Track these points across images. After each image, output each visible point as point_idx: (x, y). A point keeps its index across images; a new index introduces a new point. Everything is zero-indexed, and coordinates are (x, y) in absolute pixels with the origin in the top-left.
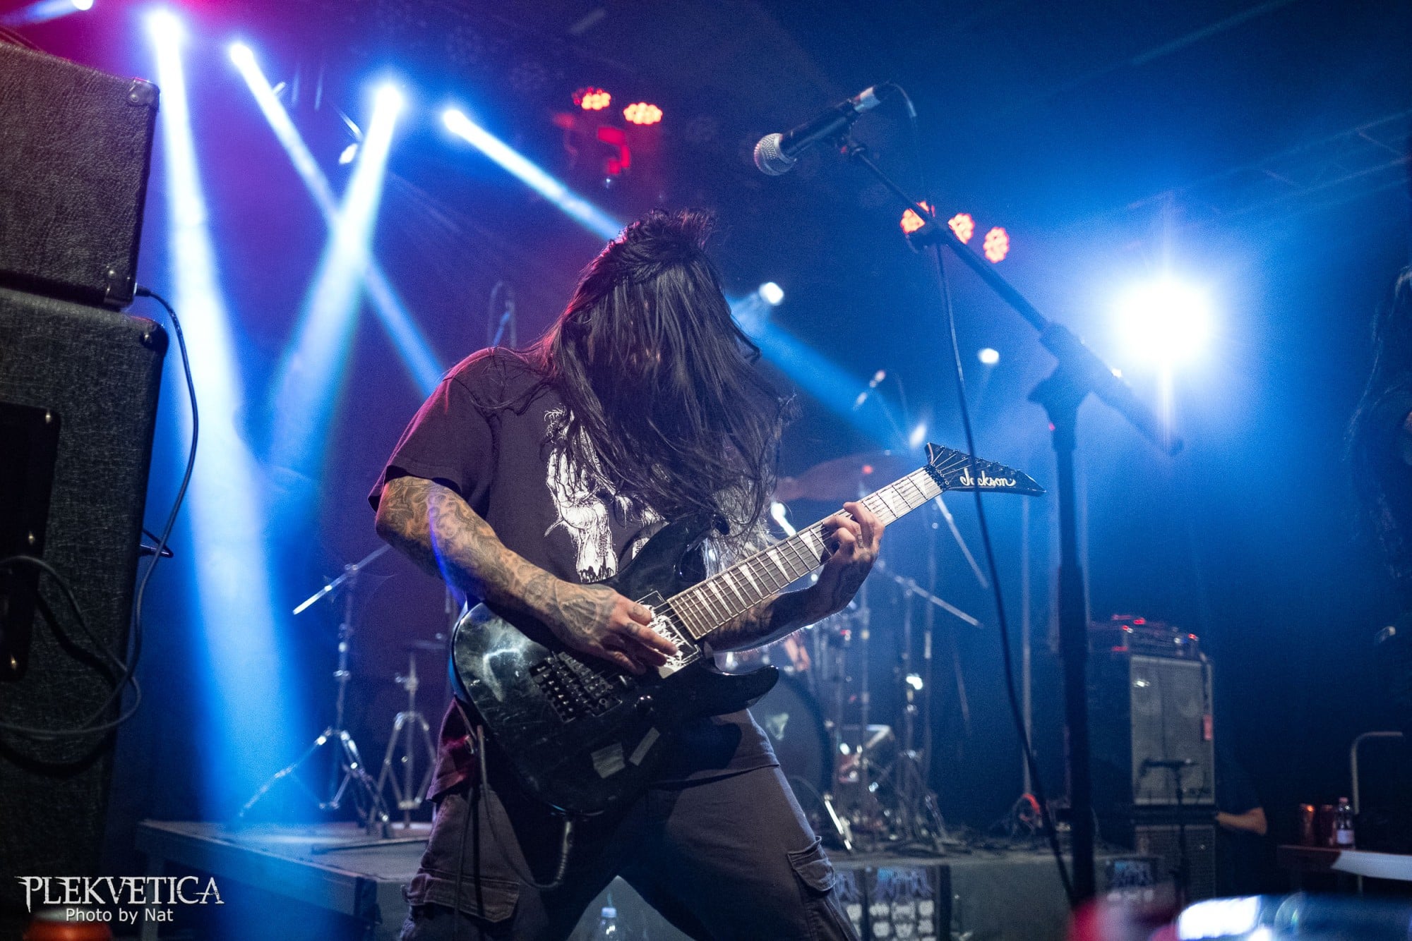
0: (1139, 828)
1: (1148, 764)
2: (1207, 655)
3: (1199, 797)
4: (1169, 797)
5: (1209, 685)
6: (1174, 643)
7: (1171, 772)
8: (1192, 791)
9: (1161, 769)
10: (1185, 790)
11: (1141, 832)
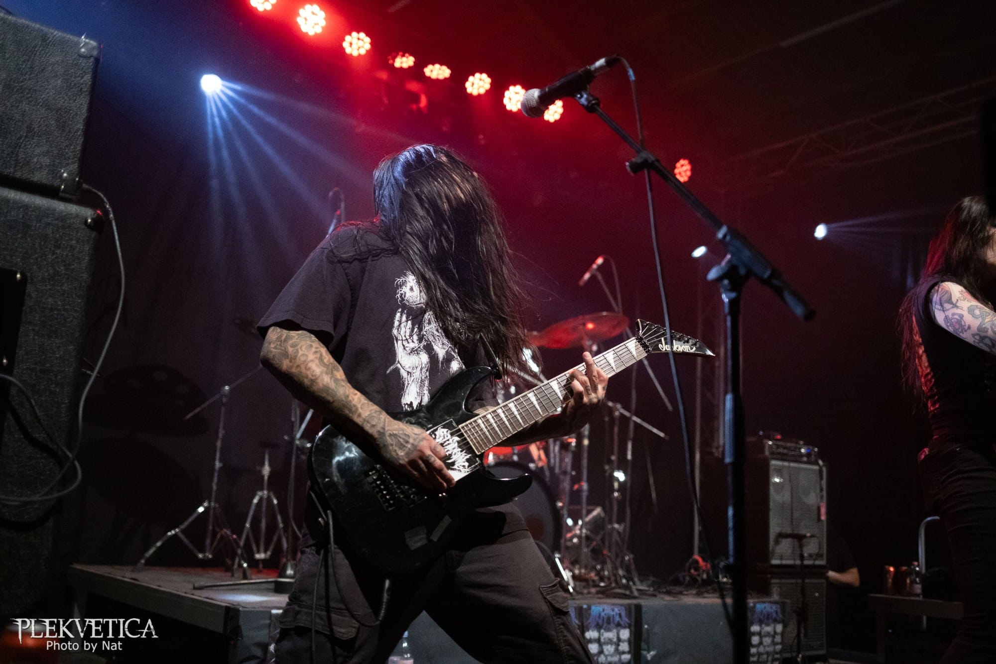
0: (773, 581)
1: (781, 536)
2: (823, 461)
3: (815, 560)
4: (795, 560)
5: (824, 482)
6: (801, 452)
7: (796, 542)
8: (810, 556)
9: (789, 540)
10: (806, 555)
11: (775, 583)
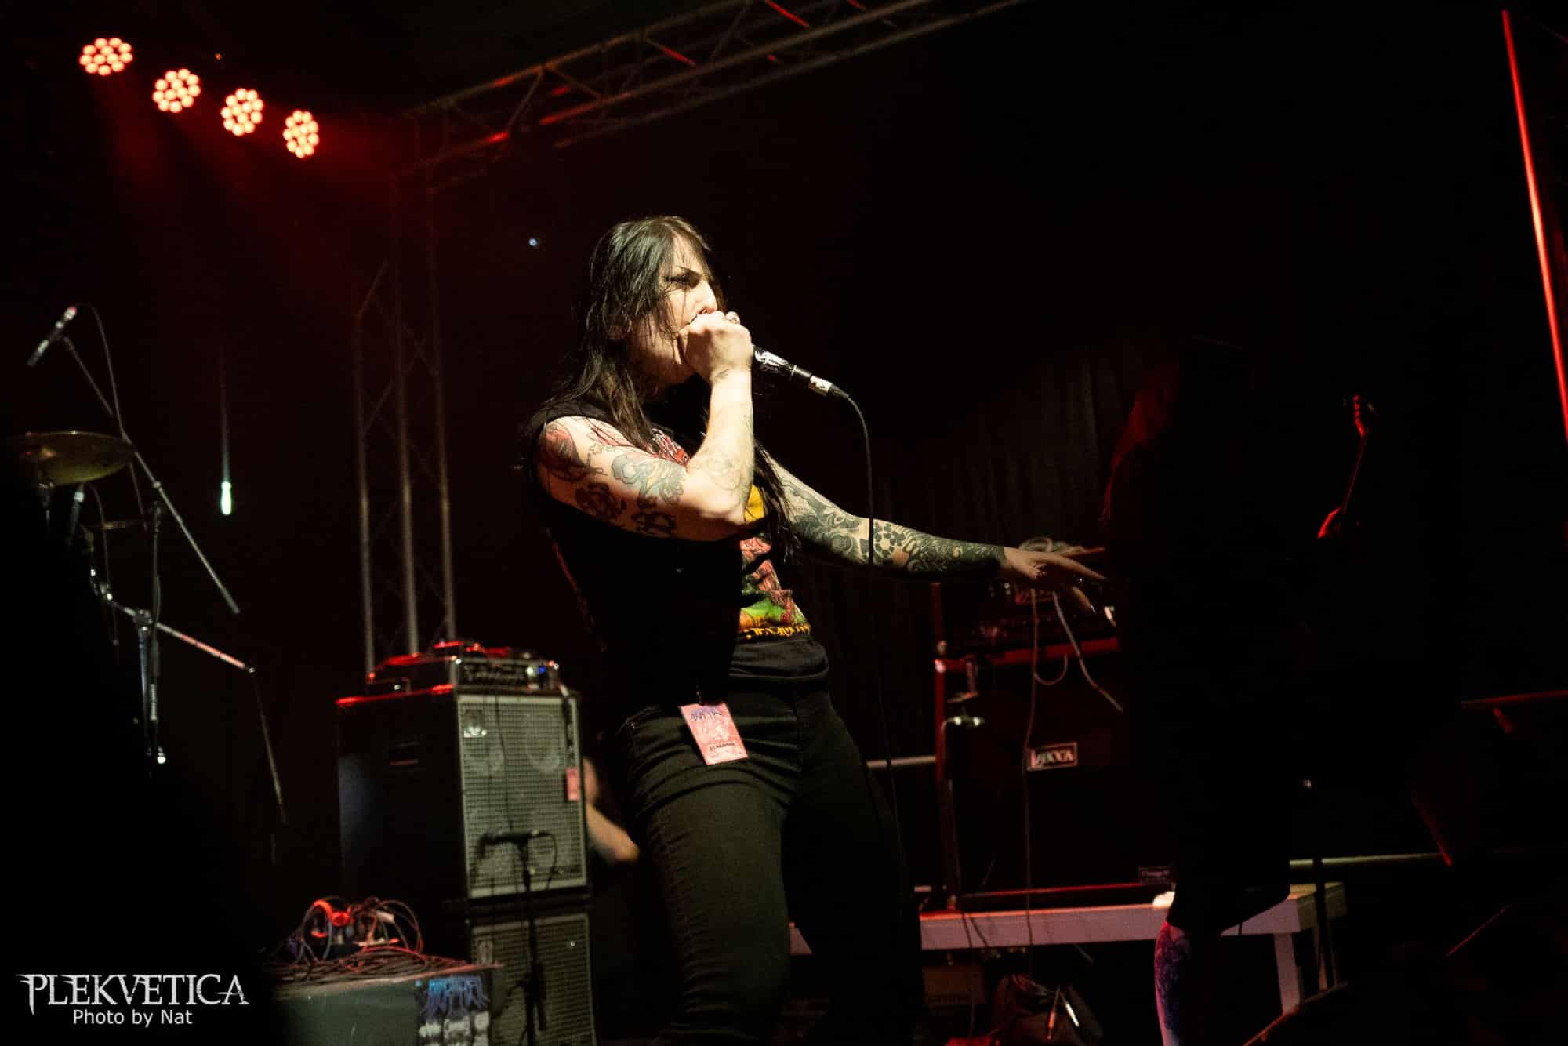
0: (477, 930)
1: (487, 842)
2: (569, 687)
3: (549, 880)
4: (516, 884)
5: (574, 727)
6: (525, 674)
7: (516, 850)
8: (542, 873)
9: (503, 847)
10: (533, 872)
11: (481, 935)
